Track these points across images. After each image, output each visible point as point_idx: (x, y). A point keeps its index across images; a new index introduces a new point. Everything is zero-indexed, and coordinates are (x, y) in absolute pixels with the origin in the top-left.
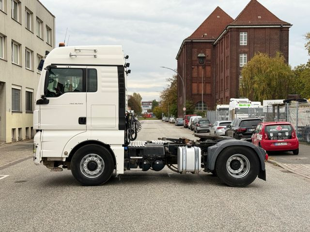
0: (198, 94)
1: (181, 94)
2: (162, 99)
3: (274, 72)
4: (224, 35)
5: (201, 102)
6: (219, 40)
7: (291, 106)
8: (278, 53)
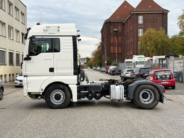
0: (113, 53)
1: (104, 53)
2: (92, 56)
3: (159, 40)
4: (129, 17)
5: (115, 58)
6: (126, 21)
7: (170, 59)
8: (161, 28)
